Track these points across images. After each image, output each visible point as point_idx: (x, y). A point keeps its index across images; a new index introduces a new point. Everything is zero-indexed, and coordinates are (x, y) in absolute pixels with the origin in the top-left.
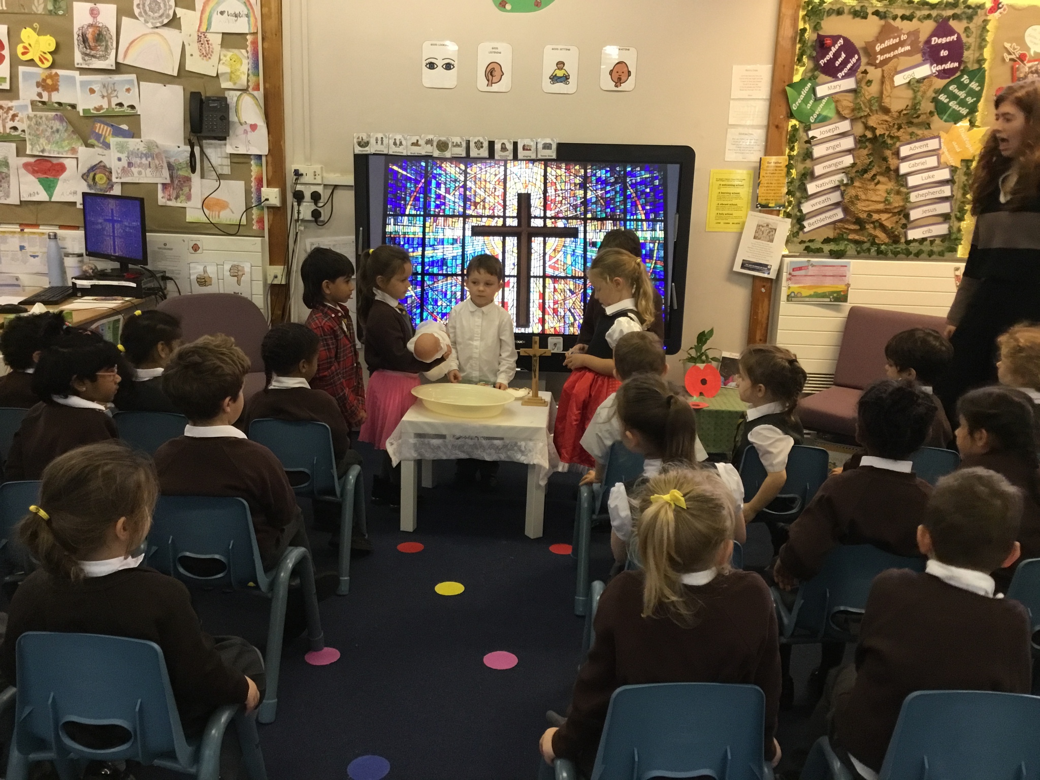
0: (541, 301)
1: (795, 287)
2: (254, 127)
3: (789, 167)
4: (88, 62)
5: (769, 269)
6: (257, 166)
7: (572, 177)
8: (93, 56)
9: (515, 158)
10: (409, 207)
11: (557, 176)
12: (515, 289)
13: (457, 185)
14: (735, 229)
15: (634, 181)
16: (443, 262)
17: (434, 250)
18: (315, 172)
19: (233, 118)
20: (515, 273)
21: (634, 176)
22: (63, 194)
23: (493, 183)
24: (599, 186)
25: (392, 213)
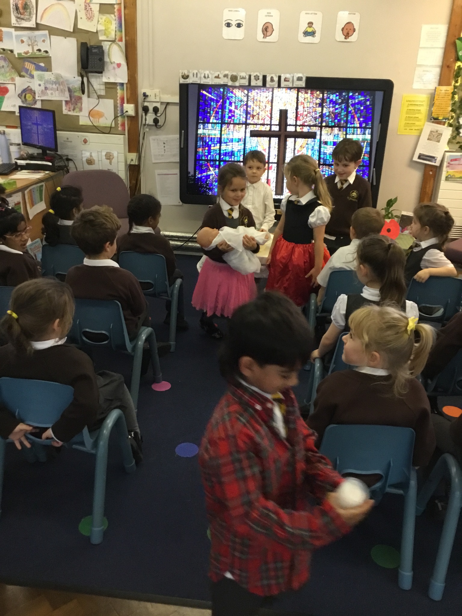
1: (451, 172)
2: (119, 65)
3: (454, 93)
4: (20, 22)
5: (436, 160)
6: (121, 89)
7: (314, 99)
8: (23, 19)
9: (279, 86)
10: (212, 118)
11: (305, 99)
12: (276, 171)
13: (242, 104)
14: (416, 133)
15: (353, 102)
16: (232, 154)
17: (227, 145)
18: (155, 94)
19: (106, 59)
20: (276, 161)
21: (354, 98)
22: (7, 106)
23: (264, 102)
24: (331, 105)
25: (202, 121)
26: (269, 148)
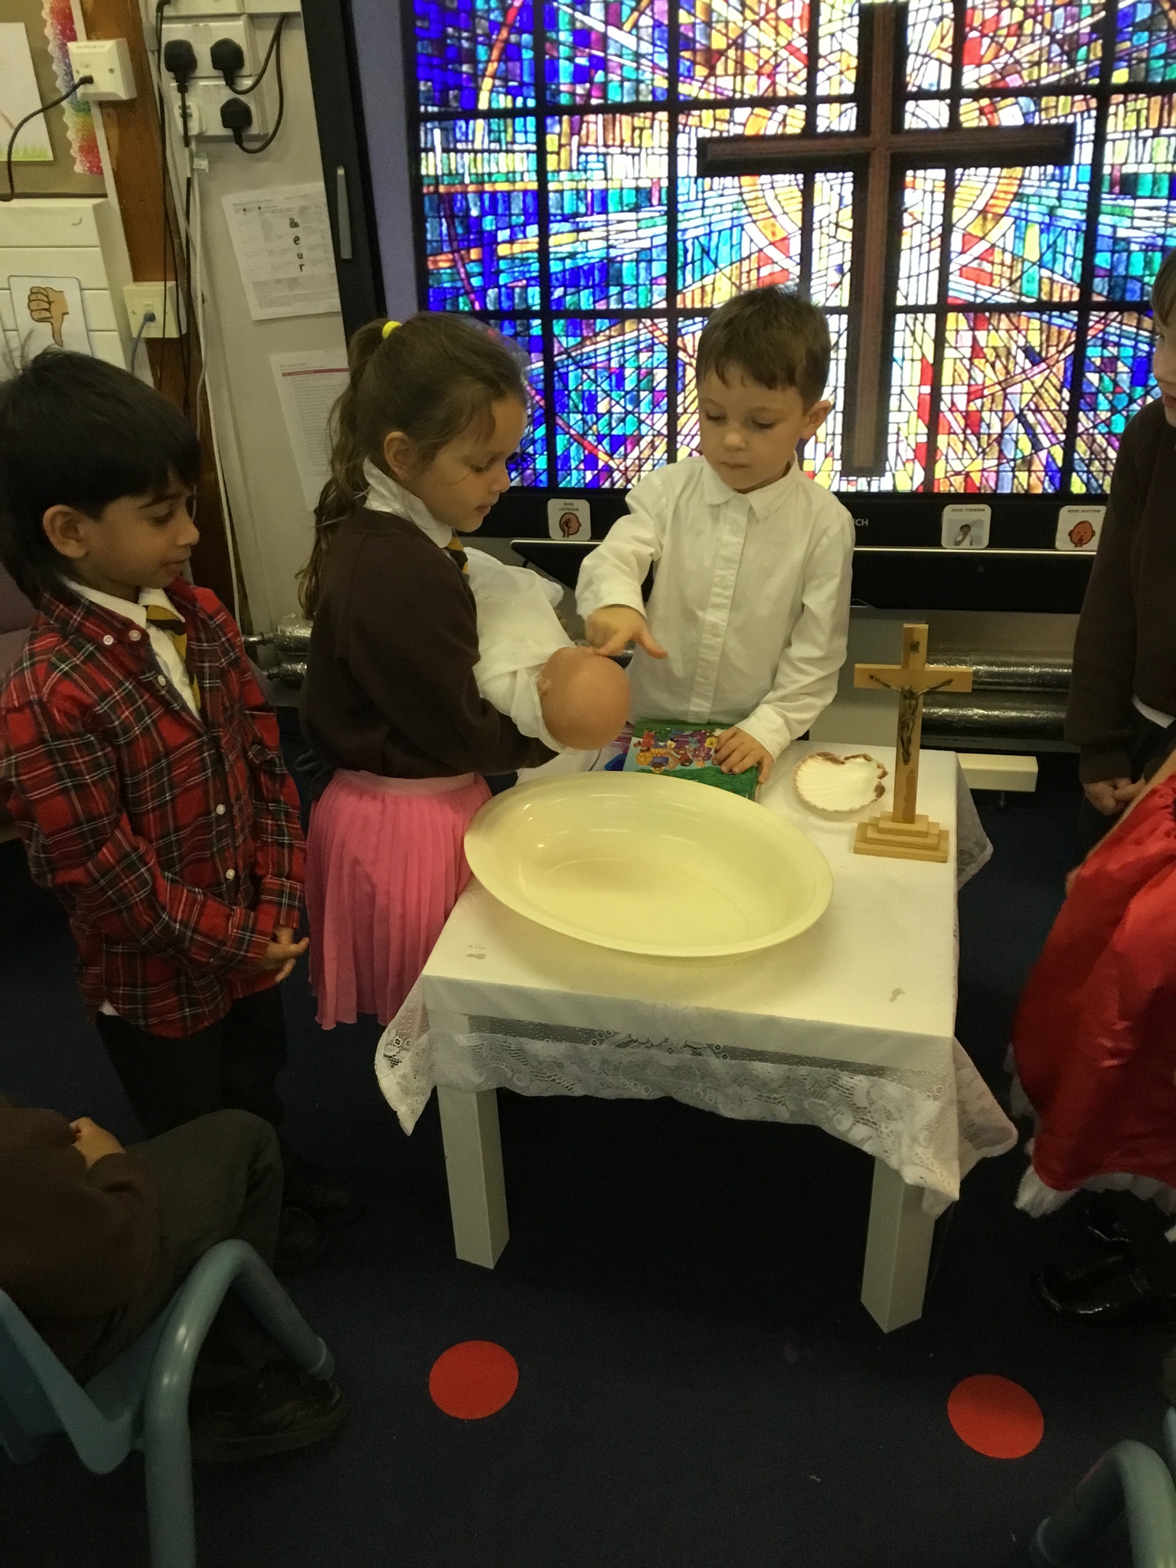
0: (926, 389)
10: (487, 83)
16: (605, 274)
17: (578, 231)
20: (842, 298)
25: (436, 109)
26: (807, 230)
